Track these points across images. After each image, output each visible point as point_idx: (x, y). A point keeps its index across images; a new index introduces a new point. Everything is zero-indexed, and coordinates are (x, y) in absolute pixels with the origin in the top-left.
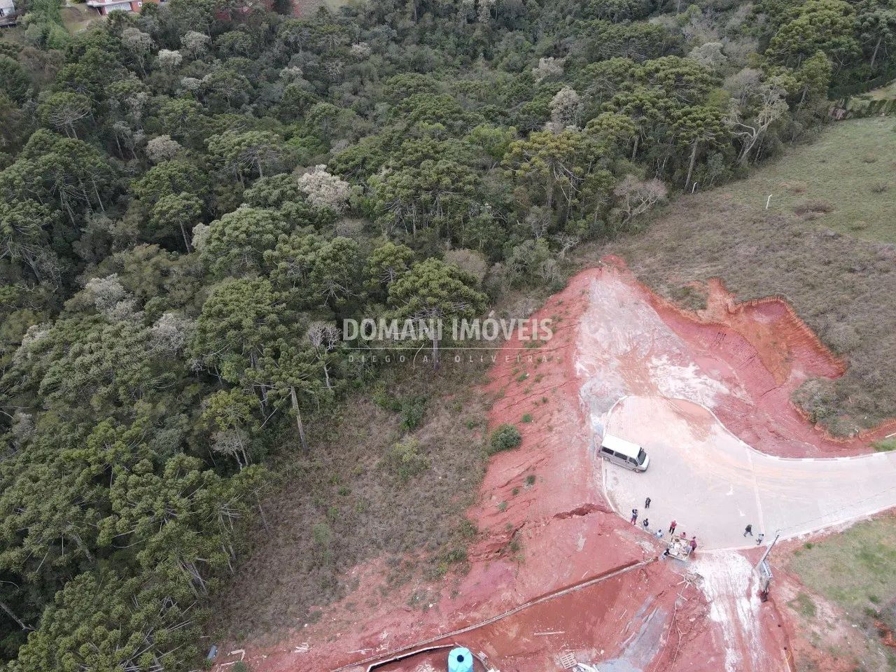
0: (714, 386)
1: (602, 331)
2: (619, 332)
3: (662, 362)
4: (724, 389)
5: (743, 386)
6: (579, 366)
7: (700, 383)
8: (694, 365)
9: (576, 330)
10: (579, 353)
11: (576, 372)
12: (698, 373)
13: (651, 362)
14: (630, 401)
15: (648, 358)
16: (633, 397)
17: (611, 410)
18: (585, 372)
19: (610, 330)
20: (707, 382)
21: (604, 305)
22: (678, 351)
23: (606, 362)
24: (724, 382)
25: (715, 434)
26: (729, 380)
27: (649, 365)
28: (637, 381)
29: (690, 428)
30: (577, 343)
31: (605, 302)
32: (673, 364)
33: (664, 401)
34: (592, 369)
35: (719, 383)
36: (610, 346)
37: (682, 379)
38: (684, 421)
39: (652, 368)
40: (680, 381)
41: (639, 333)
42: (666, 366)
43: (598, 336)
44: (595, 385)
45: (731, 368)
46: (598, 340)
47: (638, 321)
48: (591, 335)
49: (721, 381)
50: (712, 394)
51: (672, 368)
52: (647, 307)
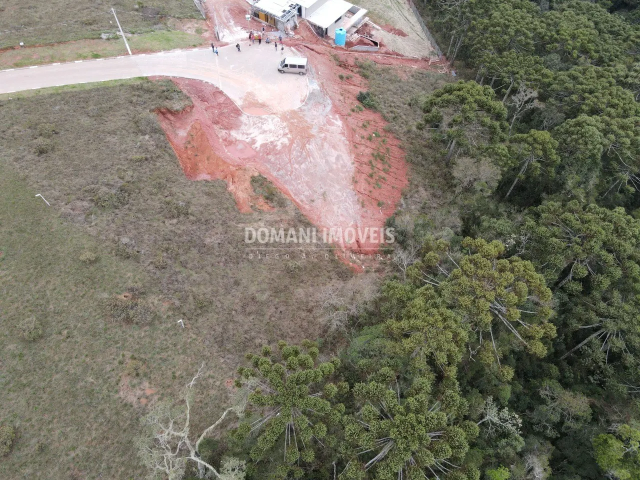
0: (241, 135)
1: (333, 159)
2: (318, 160)
3: (280, 141)
4: (234, 133)
5: (221, 140)
6: (339, 123)
7: (251, 134)
8: (257, 148)
9: (353, 156)
10: (343, 134)
11: (339, 117)
12: (253, 142)
13: (289, 139)
14: (297, 105)
15: (292, 141)
16: (296, 108)
17: (308, 94)
18: (333, 119)
19: (327, 162)
20: (246, 136)
21: (340, 190)
22: (269, 157)
23: (321, 130)
24: (234, 140)
25: (240, 98)
26: (229, 143)
27: (289, 136)
28: (295, 120)
29: (255, 98)
30: (348, 142)
31: (339, 193)
32: (272, 142)
33: (275, 111)
34: (329, 122)
35: (238, 138)
36: (323, 146)
37: (264, 132)
38: (260, 101)
39: (287, 134)
40: (266, 129)
41: (303, 166)
42: (276, 139)
43: (335, 153)
44: (323, 110)
45: (229, 153)
46: (333, 150)
47: (306, 179)
48: (340, 153)
49: (236, 140)
50: (243, 127)
51: (272, 139)
52: (302, 201)
